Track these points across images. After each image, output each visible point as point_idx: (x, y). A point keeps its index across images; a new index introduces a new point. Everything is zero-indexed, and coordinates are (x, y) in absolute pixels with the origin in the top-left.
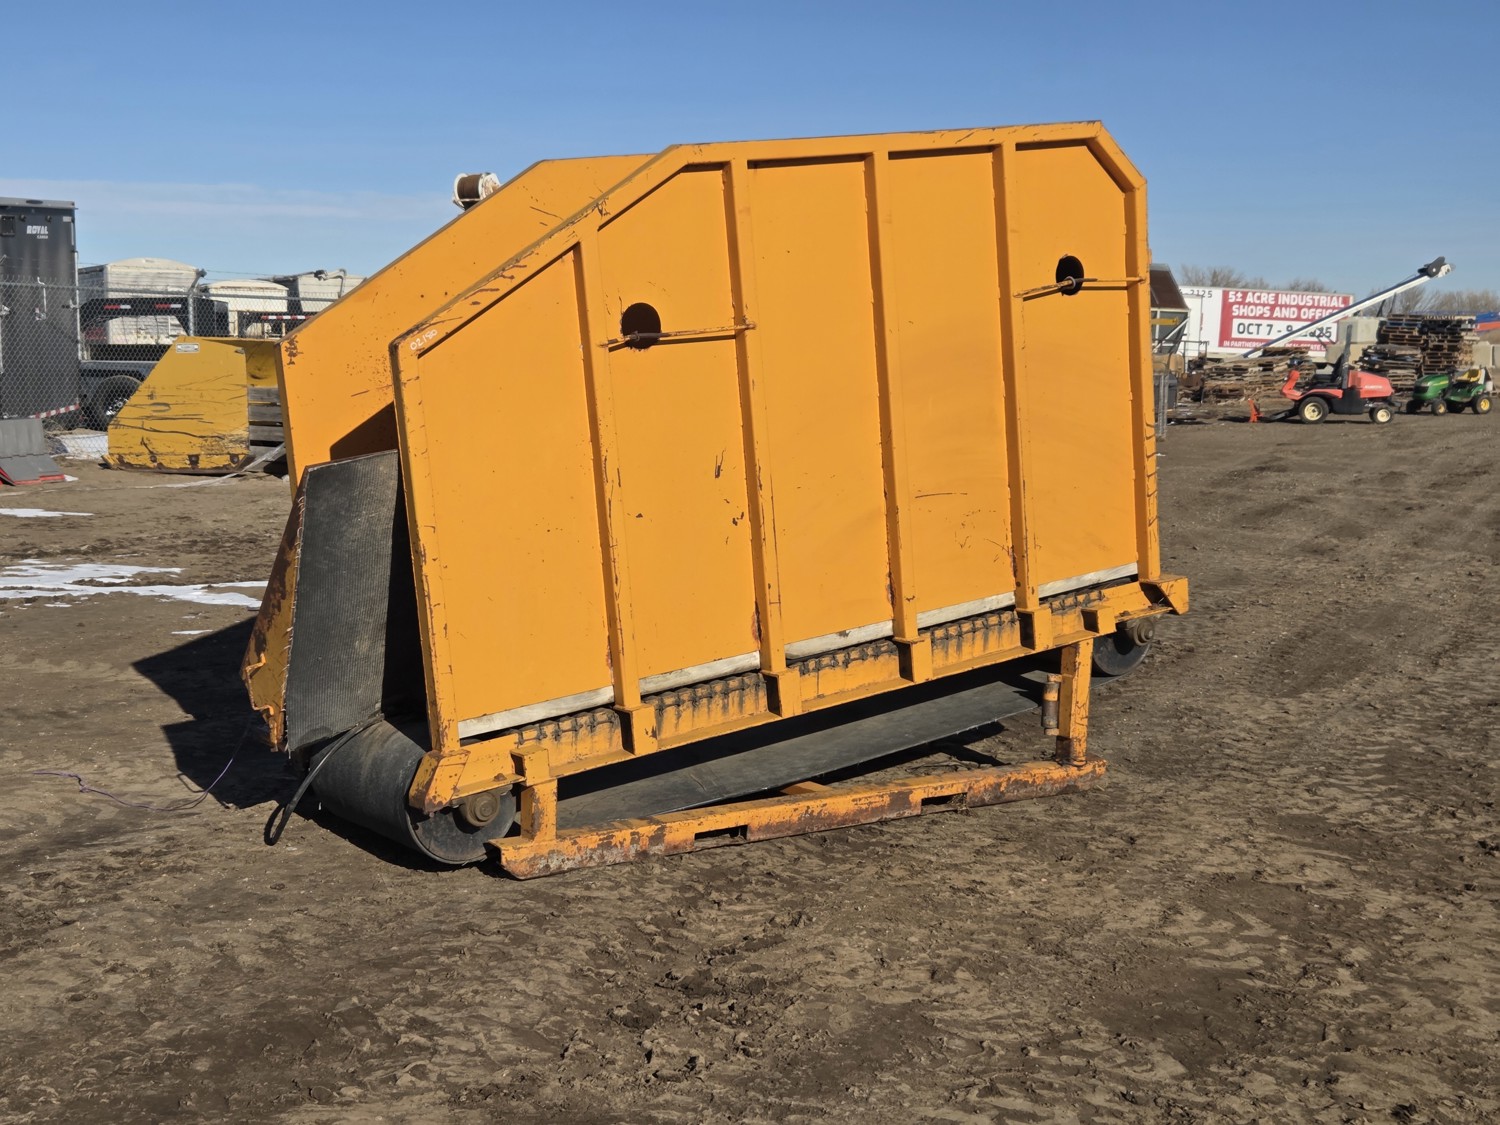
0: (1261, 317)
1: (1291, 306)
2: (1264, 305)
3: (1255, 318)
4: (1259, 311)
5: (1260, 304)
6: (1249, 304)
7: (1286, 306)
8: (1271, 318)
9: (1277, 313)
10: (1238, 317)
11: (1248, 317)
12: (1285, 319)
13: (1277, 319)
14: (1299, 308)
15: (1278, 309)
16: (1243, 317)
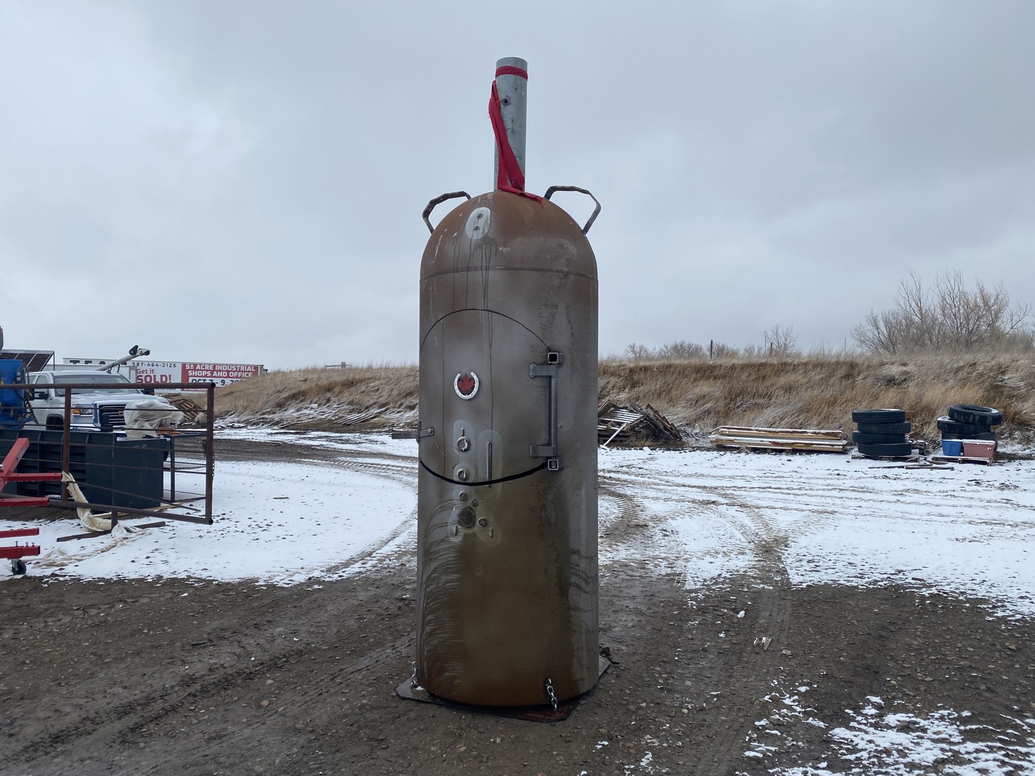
0: (206, 376)
1: (223, 371)
2: (207, 370)
3: (202, 376)
4: (204, 373)
5: (204, 370)
6: (198, 370)
7: (220, 371)
8: (212, 376)
9: (215, 374)
10: (192, 376)
11: (198, 376)
12: (220, 377)
13: (215, 377)
14: (228, 372)
15: (215, 372)
16: (195, 376)
